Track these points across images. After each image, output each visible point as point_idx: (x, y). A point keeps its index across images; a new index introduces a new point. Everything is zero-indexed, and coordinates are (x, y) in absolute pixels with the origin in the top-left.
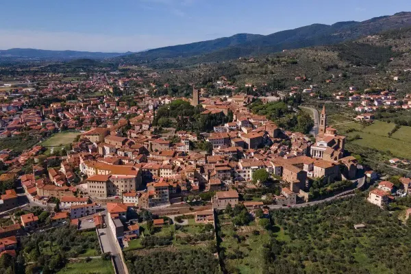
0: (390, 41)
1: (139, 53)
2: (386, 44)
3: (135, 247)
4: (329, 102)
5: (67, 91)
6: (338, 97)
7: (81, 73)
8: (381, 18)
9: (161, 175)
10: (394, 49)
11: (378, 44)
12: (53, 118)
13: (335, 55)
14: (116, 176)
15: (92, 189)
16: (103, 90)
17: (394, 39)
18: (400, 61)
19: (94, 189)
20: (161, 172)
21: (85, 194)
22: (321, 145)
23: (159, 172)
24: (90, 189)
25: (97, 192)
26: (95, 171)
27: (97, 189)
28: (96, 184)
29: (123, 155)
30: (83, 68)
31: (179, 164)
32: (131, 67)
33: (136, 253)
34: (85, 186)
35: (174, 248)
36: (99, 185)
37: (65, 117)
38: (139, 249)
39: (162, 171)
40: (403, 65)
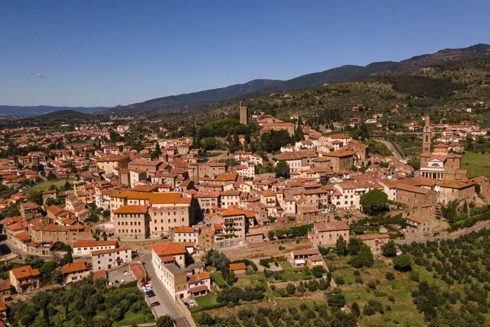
0: (448, 73)
1: (133, 105)
2: (444, 76)
3: (209, 305)
4: (401, 133)
5: (48, 141)
6: (411, 128)
7: (63, 125)
8: (422, 56)
9: (223, 206)
10: (454, 81)
11: (435, 77)
12: (34, 166)
13: (389, 87)
14: (159, 206)
15: (121, 227)
16: (97, 138)
17: (452, 70)
18: (466, 94)
19: (125, 227)
20: (223, 201)
21: (110, 235)
22: (435, 165)
23: (219, 201)
24: (118, 228)
25: (130, 232)
26: (122, 203)
27: (129, 228)
28: (129, 219)
29: (160, 183)
30: (64, 120)
31: (248, 190)
32: (126, 119)
33: (213, 314)
34: (108, 226)
35: (273, 303)
36: (133, 219)
37: (50, 166)
38: (216, 307)
39: (225, 200)
40: (469, 98)
